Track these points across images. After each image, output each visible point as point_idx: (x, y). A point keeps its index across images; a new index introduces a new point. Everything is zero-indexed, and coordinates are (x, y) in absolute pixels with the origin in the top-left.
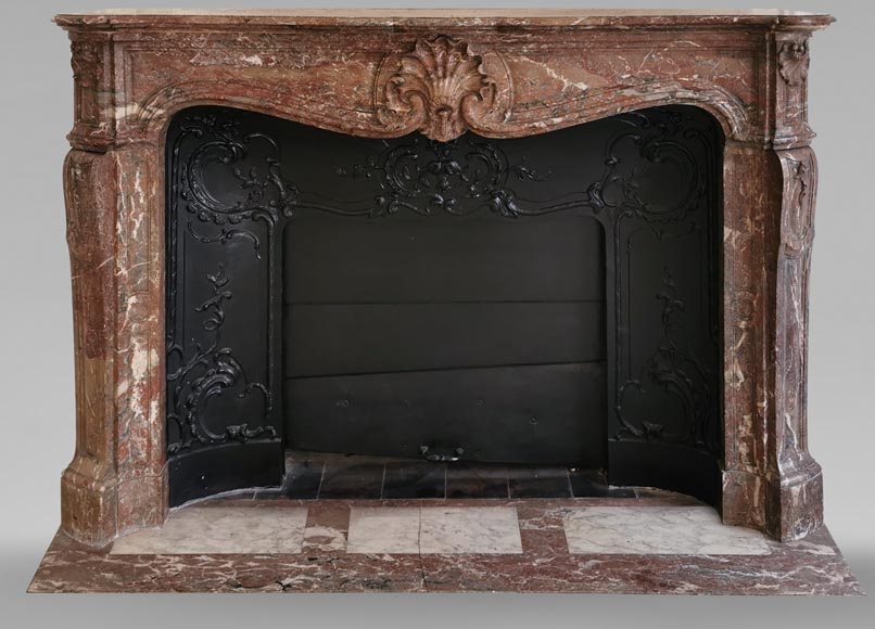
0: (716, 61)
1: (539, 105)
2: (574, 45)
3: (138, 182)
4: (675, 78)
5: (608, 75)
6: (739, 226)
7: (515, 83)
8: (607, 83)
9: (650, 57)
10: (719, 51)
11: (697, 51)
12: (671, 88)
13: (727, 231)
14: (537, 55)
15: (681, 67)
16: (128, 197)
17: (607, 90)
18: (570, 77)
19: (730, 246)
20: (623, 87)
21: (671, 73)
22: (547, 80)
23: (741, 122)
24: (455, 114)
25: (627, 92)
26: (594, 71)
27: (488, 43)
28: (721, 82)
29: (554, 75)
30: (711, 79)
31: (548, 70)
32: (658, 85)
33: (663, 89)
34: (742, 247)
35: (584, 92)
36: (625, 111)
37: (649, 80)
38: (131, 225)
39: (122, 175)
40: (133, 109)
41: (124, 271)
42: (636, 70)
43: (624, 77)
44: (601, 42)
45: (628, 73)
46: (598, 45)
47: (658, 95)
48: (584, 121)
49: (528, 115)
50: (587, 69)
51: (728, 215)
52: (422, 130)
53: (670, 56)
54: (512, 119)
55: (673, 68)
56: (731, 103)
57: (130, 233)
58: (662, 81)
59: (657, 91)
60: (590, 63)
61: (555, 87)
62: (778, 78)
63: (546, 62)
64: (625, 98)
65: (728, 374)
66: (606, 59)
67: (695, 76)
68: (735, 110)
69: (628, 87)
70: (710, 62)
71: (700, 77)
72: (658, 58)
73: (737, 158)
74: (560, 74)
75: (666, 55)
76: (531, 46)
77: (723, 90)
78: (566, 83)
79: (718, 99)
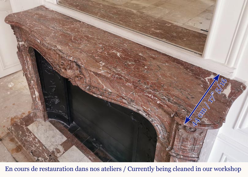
1: (97, 89)
3: (28, 59)
4: (142, 105)
5: (118, 91)
7: (90, 79)
8: (117, 93)
9: (133, 94)
12: (139, 108)
14: (96, 74)
15: (144, 103)
16: (27, 61)
17: (118, 96)
18: (106, 86)
21: (140, 103)
22: (99, 83)
25: (124, 101)
26: (114, 88)
28: (159, 117)
31: (99, 80)
32: (135, 104)
33: (136, 107)
35: (110, 93)
37: (132, 101)
38: (29, 67)
39: (24, 57)
40: (23, 43)
41: (29, 76)
42: (127, 95)
43: (123, 95)
45: (125, 94)
47: (133, 108)
50: (111, 86)
53: (140, 97)
54: (89, 89)
56: (161, 127)
57: (29, 69)
58: (137, 103)
59: (134, 106)
60: (112, 84)
61: (101, 86)
63: (99, 77)
64: (122, 102)
66: (117, 85)
69: (124, 99)
70: (155, 108)
71: (151, 110)
72: (136, 95)
74: (102, 83)
75: (139, 96)
77: (159, 120)
78: (105, 87)
79: (156, 122)
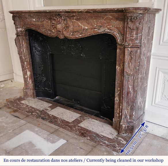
0: (116, 22)
1: (78, 32)
2: (84, 17)
3: (24, 43)
4: (106, 26)
5: (91, 25)
6: (120, 66)
7: (73, 26)
8: (91, 27)
9: (101, 20)
10: (117, 19)
11: (112, 19)
12: (105, 29)
13: (117, 67)
14: (77, 19)
15: (108, 23)
16: (22, 45)
17: (92, 29)
18: (84, 25)
19: (117, 70)
20: (95, 28)
21: (106, 25)
22: (79, 26)
23: (120, 39)
24: (62, 33)
25: (96, 30)
26: (89, 24)
27: (67, 16)
28: (117, 28)
29: (80, 25)
30: (114, 27)
31: (79, 23)
34: (120, 71)
35: (87, 29)
36: (95, 34)
37: (101, 27)
38: (24, 50)
39: (21, 41)
40: (21, 29)
41: (23, 58)
42: (98, 24)
43: (95, 26)
44: (90, 16)
45: (96, 24)
46: (89, 17)
47: (101, 31)
48: (86, 36)
49: (76, 34)
51: (117, 63)
52: (57, 36)
53: (105, 20)
54: (73, 35)
55: (106, 24)
56: (119, 34)
57: (24, 52)
58: (103, 27)
59: (102, 30)
60: (88, 22)
61: (81, 28)
62: (127, 27)
63: (79, 21)
64: (95, 31)
65: (115, 99)
66: (91, 21)
67: (111, 26)
68: (119, 36)
69: (96, 28)
70: (114, 22)
71: (112, 26)
72: (103, 21)
73: (120, 49)
74: (81, 24)
75: (104, 20)
76: (76, 17)
77: (117, 30)
78: (83, 27)
79: (115, 32)
